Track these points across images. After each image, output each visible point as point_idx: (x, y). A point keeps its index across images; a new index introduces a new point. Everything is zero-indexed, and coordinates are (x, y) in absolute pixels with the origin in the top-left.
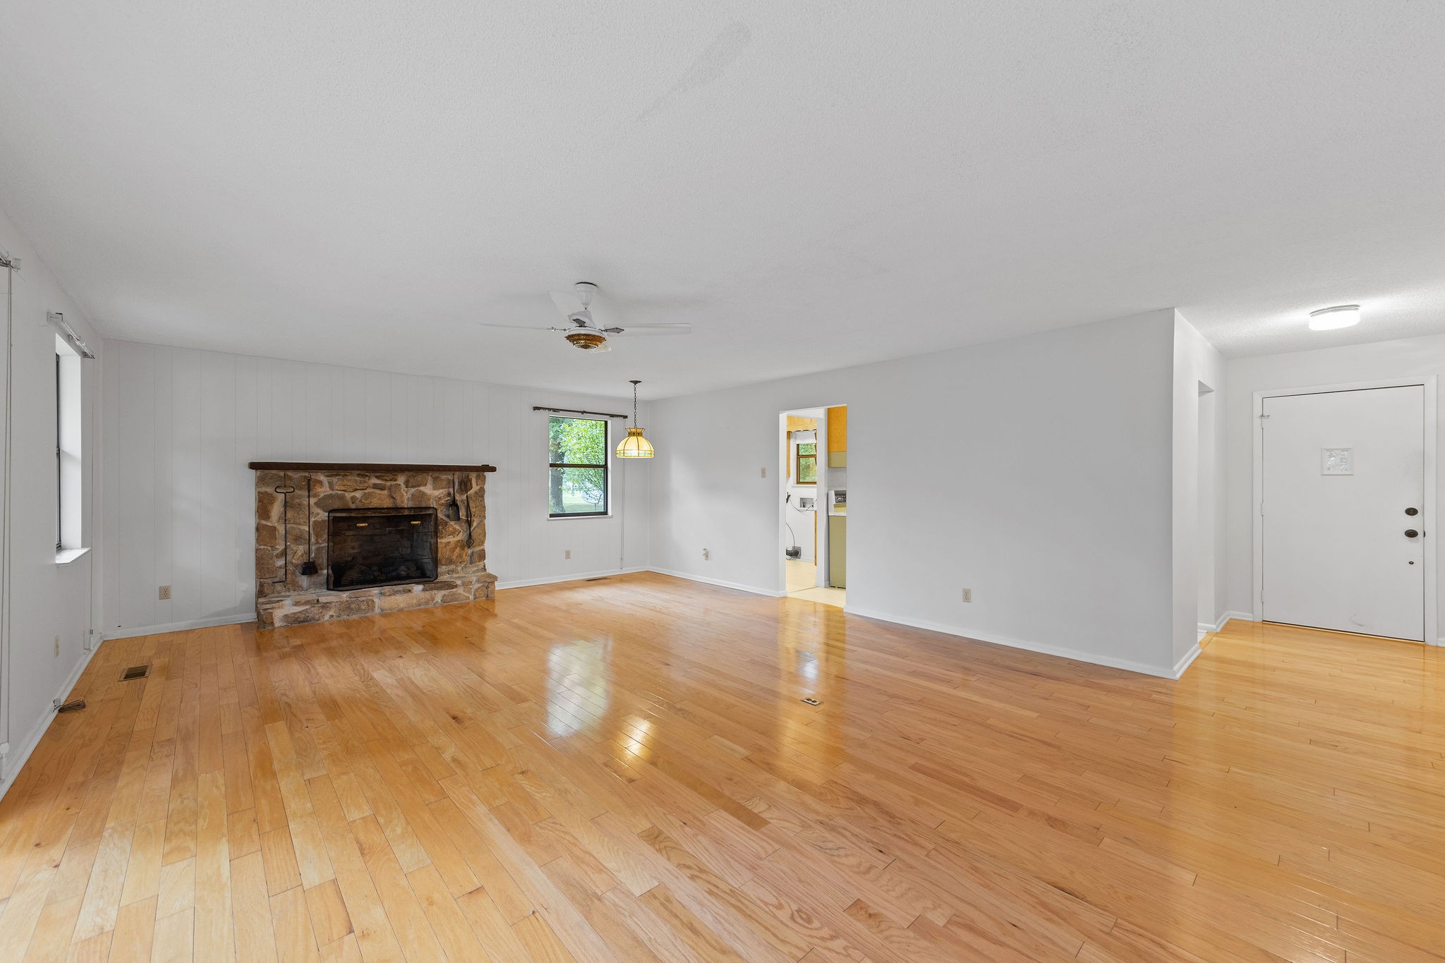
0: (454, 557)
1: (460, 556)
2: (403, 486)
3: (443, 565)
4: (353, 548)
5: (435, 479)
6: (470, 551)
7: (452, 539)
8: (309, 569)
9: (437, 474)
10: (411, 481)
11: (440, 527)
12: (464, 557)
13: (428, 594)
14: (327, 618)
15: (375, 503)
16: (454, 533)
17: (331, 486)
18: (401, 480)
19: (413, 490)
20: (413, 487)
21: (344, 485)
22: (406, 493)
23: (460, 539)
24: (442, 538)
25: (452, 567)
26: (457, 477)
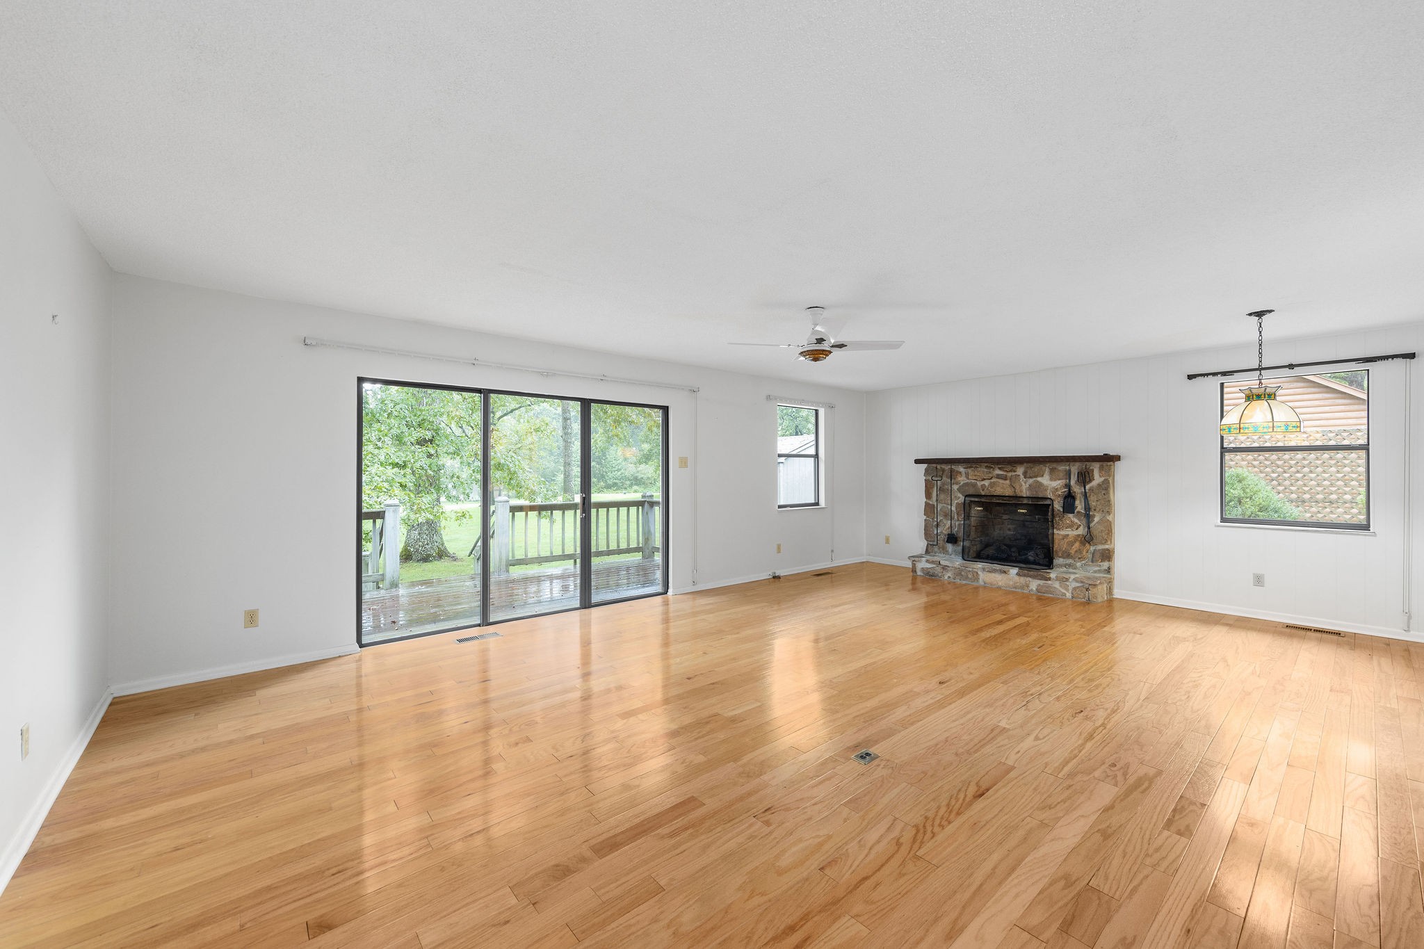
0: (1072, 552)
1: (1079, 551)
2: (1022, 477)
3: (1060, 557)
4: (1009, 530)
5: (1052, 471)
6: (1092, 548)
7: (1072, 533)
8: (952, 539)
9: (1054, 465)
10: (1029, 472)
11: (1057, 519)
12: (1084, 553)
13: (1023, 580)
14: (946, 578)
15: (999, 491)
16: (1071, 526)
17: (967, 475)
18: (1020, 470)
19: (1031, 481)
20: (1031, 477)
21: (975, 475)
22: (1025, 483)
23: (1081, 533)
24: (1059, 529)
25: (1070, 561)
26: (1075, 469)
